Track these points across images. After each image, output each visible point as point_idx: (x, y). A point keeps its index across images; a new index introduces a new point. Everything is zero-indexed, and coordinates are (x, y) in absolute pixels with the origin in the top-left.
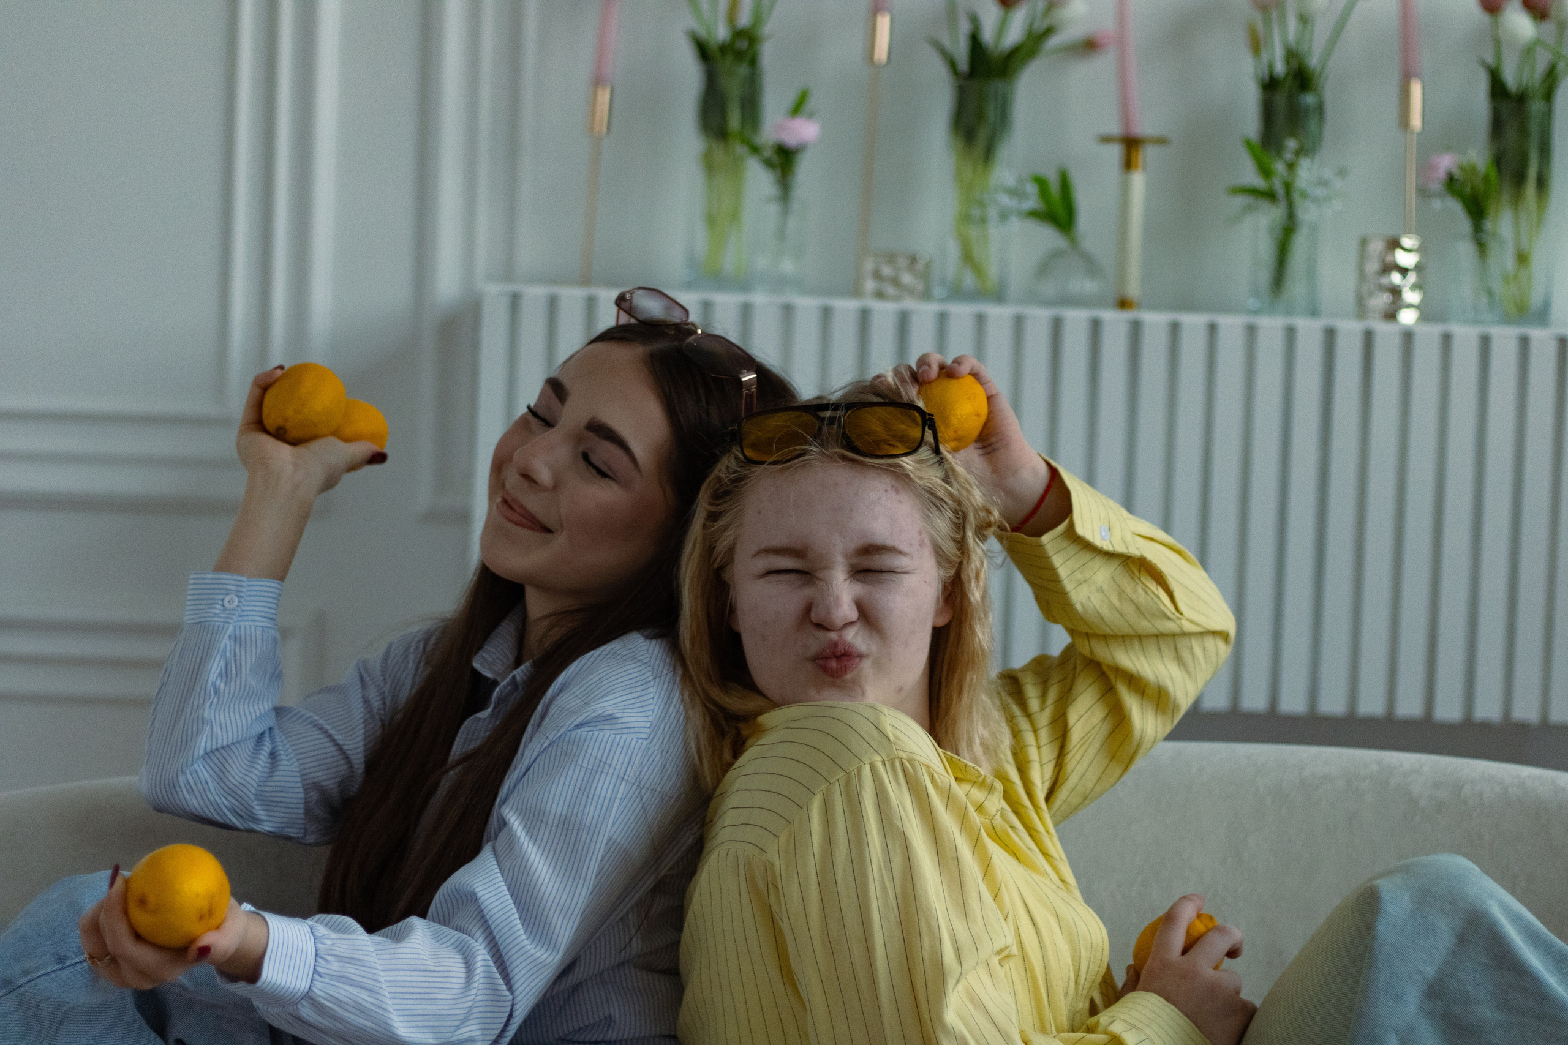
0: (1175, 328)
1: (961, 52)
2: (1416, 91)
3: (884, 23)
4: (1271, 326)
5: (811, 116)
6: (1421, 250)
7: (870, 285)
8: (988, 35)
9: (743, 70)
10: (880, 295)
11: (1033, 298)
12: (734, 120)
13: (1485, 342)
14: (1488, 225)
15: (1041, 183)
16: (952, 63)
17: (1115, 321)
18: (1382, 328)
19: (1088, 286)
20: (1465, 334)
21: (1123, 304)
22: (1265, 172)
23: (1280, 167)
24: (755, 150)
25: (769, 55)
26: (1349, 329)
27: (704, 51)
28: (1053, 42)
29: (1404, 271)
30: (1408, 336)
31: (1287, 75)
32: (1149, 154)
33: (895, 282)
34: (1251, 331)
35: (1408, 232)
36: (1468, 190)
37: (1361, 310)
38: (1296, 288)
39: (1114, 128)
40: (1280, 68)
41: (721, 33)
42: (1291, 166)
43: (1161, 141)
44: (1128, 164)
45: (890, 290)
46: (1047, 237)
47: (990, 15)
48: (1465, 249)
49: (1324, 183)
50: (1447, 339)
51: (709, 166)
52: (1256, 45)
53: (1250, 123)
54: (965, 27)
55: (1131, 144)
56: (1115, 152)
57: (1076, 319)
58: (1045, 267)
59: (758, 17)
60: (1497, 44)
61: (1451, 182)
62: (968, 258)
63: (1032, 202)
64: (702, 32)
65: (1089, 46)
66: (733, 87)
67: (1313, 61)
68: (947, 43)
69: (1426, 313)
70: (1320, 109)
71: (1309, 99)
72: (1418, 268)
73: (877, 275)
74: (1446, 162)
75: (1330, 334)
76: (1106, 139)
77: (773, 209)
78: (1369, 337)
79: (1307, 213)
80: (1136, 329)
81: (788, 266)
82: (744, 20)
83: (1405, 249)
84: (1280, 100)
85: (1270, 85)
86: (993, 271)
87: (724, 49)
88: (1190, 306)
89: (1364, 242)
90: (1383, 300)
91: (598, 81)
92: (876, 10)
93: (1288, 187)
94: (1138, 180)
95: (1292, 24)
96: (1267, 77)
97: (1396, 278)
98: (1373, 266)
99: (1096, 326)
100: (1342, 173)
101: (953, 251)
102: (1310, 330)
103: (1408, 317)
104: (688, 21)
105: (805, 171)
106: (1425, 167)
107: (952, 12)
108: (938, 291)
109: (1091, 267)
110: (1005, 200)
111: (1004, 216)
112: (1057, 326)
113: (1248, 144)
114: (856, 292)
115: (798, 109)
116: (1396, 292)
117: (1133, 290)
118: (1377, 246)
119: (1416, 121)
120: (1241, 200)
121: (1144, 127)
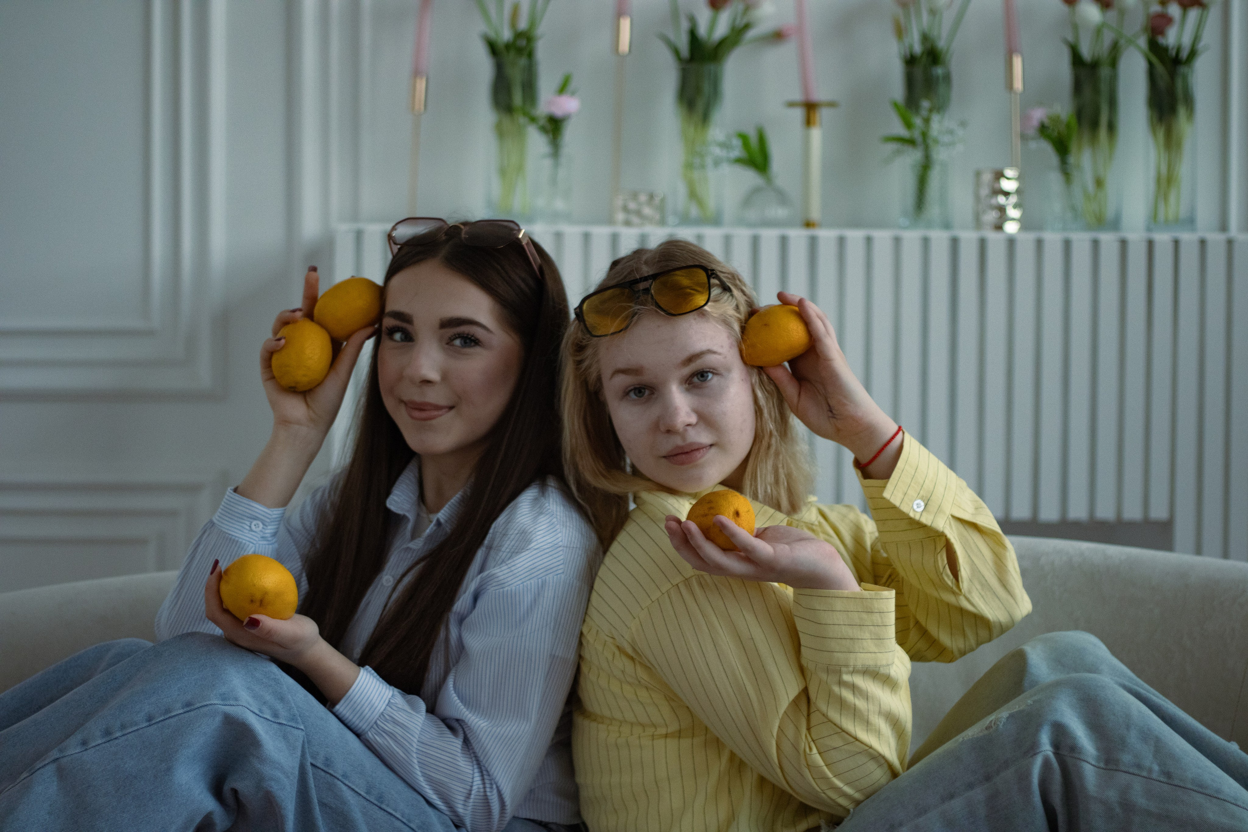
0: (841, 241)
1: (683, 43)
2: (1018, 63)
3: (625, 25)
4: (912, 237)
5: (573, 94)
6: (1019, 179)
7: (620, 216)
8: (702, 31)
9: (523, 61)
10: (628, 223)
11: (741, 222)
12: (517, 98)
13: (1067, 245)
14: (1072, 159)
15: (744, 138)
16: (676, 52)
17: (798, 236)
18: (991, 236)
19: (781, 212)
20: (1053, 238)
21: (808, 224)
22: (908, 125)
23: (918, 121)
24: (533, 120)
25: (542, 51)
26: (969, 237)
27: (493, 48)
28: (751, 34)
29: (1006, 194)
30: (1011, 242)
31: (923, 53)
32: (824, 115)
33: (639, 213)
34: (897, 241)
35: (1011, 165)
36: (1056, 134)
37: (978, 223)
38: (933, 210)
39: (797, 96)
40: (918, 49)
41: (506, 35)
42: (927, 121)
43: (832, 104)
44: (809, 122)
45: (635, 219)
46: (749, 177)
47: (704, 16)
48: (1055, 178)
49: (951, 132)
50: (1039, 243)
51: (500, 133)
52: (900, 32)
53: (897, 90)
54: (685, 25)
55: (810, 108)
56: (798, 114)
57: (769, 236)
58: (748, 201)
59: (533, 23)
60: (1075, 27)
61: (1043, 130)
62: (693, 195)
63: (737, 152)
64: (492, 35)
65: (778, 36)
66: (516, 74)
67: (941, 44)
68: (672, 36)
69: (1026, 224)
70: (947, 78)
71: (939, 71)
72: (1018, 192)
73: (625, 209)
74: (1038, 115)
75: (955, 242)
76: (791, 104)
77: (547, 163)
78: (983, 244)
79: (940, 155)
80: (813, 242)
81: (560, 205)
82: (523, 24)
83: (1008, 179)
84: (918, 72)
85: (910, 61)
86: (711, 203)
87: (508, 46)
88: (856, 224)
89: (978, 174)
90: (991, 216)
91: (417, 73)
92: (620, 13)
93: (925, 135)
94: (816, 134)
95: (925, 17)
96: (909, 56)
97: (1001, 200)
98: (985, 191)
99: (784, 241)
100: (963, 124)
101: (682, 190)
102: (940, 238)
103: (1011, 228)
104: (480, 27)
105: (570, 135)
106: (1025, 118)
107: (675, 13)
108: (671, 219)
109: (782, 198)
110: (717, 151)
111: (717, 163)
112: (755, 242)
113: (895, 105)
114: (610, 221)
115: (563, 88)
116: (1002, 209)
117: (815, 214)
118: (987, 177)
119: (1018, 85)
120: (892, 147)
121: (820, 94)
